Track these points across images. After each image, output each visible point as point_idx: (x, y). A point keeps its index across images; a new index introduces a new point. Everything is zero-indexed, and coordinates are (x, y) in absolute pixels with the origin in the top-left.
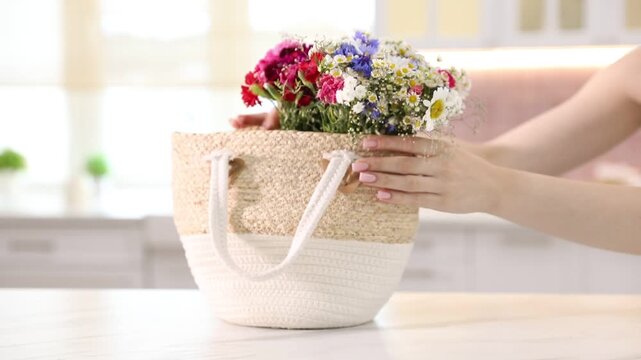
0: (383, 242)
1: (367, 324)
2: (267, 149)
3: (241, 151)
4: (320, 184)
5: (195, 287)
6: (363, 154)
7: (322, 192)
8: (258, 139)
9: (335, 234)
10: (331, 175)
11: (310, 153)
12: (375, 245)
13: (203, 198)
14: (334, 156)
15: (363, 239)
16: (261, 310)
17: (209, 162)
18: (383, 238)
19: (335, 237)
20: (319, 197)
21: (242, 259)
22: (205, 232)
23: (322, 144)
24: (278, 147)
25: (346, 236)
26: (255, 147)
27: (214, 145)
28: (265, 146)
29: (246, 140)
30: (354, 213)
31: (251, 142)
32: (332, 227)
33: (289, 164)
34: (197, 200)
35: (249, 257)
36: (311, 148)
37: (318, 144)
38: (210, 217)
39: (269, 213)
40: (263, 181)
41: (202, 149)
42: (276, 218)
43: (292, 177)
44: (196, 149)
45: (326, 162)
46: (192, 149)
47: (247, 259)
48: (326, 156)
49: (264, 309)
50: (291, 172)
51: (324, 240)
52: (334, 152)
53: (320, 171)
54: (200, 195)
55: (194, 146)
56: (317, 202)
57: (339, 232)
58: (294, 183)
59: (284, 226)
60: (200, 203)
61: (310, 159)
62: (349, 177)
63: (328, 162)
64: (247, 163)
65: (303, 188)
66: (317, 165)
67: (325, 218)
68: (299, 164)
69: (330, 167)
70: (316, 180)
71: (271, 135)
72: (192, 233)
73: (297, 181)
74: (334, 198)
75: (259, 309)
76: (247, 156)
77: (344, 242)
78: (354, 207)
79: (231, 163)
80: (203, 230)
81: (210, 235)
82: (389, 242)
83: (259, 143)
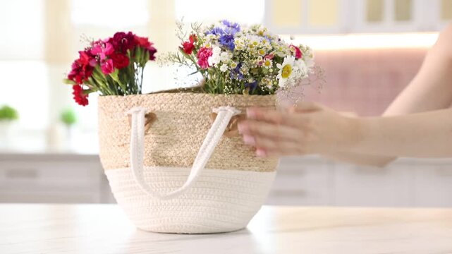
0: (256, 171)
1: (241, 230)
2: (172, 107)
3: (153, 108)
4: (211, 131)
5: (114, 202)
6: (240, 108)
7: (212, 136)
8: (165, 99)
9: (223, 166)
10: (219, 124)
11: (203, 109)
12: (251, 172)
13: (125, 142)
14: (221, 110)
15: (242, 169)
16: (170, 220)
17: (130, 116)
18: (256, 168)
19: (223, 168)
20: (211, 138)
21: (155, 185)
22: (127, 166)
23: (212, 102)
24: (180, 105)
25: (231, 167)
26: (163, 105)
27: (132, 104)
28: (171, 104)
29: (156, 100)
30: (236, 150)
31: (160, 101)
32: (221, 161)
33: (189, 116)
34: (120, 143)
35: (160, 183)
36: (204, 105)
37: (209, 102)
38: (131, 155)
39: (175, 151)
40: (170, 129)
41: (123, 107)
42: (181, 155)
43: (190, 126)
44: (118, 107)
45: (215, 115)
46: (115, 107)
47: (159, 185)
48: (214, 110)
49: (172, 219)
50: (190, 123)
51: (214, 170)
52: (220, 108)
53: (211, 121)
54: (122, 140)
55: (117, 105)
56: (209, 142)
57: (226, 164)
58: (192, 130)
59: (187, 160)
60: (123, 145)
61: (203, 112)
62: (231, 125)
63: (216, 115)
64: (158, 116)
65: (199, 134)
66: (208, 117)
67: (216, 154)
68: (195, 117)
69: (218, 117)
70: (208, 128)
71: (175, 96)
72: (117, 167)
73: (195, 129)
74: (221, 140)
75: (168, 220)
76: (157, 111)
77: (229, 171)
78: (235, 146)
79: (146, 116)
80: (125, 164)
81: (132, 168)
82: (260, 171)
83: (166, 102)
